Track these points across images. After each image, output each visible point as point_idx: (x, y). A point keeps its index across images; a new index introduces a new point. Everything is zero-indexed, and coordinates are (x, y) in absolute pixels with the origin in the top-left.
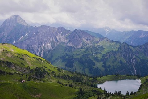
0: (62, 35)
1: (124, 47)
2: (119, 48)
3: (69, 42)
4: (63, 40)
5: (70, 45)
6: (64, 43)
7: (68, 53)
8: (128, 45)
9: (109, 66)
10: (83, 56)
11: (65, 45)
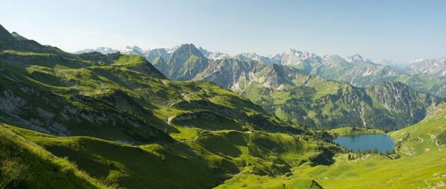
0: (255, 72)
1: (347, 89)
2: (340, 91)
3: (265, 81)
4: (255, 79)
5: (267, 85)
6: (258, 83)
7: (265, 97)
8: (353, 87)
9: (327, 117)
10: (288, 101)
11: (260, 86)
